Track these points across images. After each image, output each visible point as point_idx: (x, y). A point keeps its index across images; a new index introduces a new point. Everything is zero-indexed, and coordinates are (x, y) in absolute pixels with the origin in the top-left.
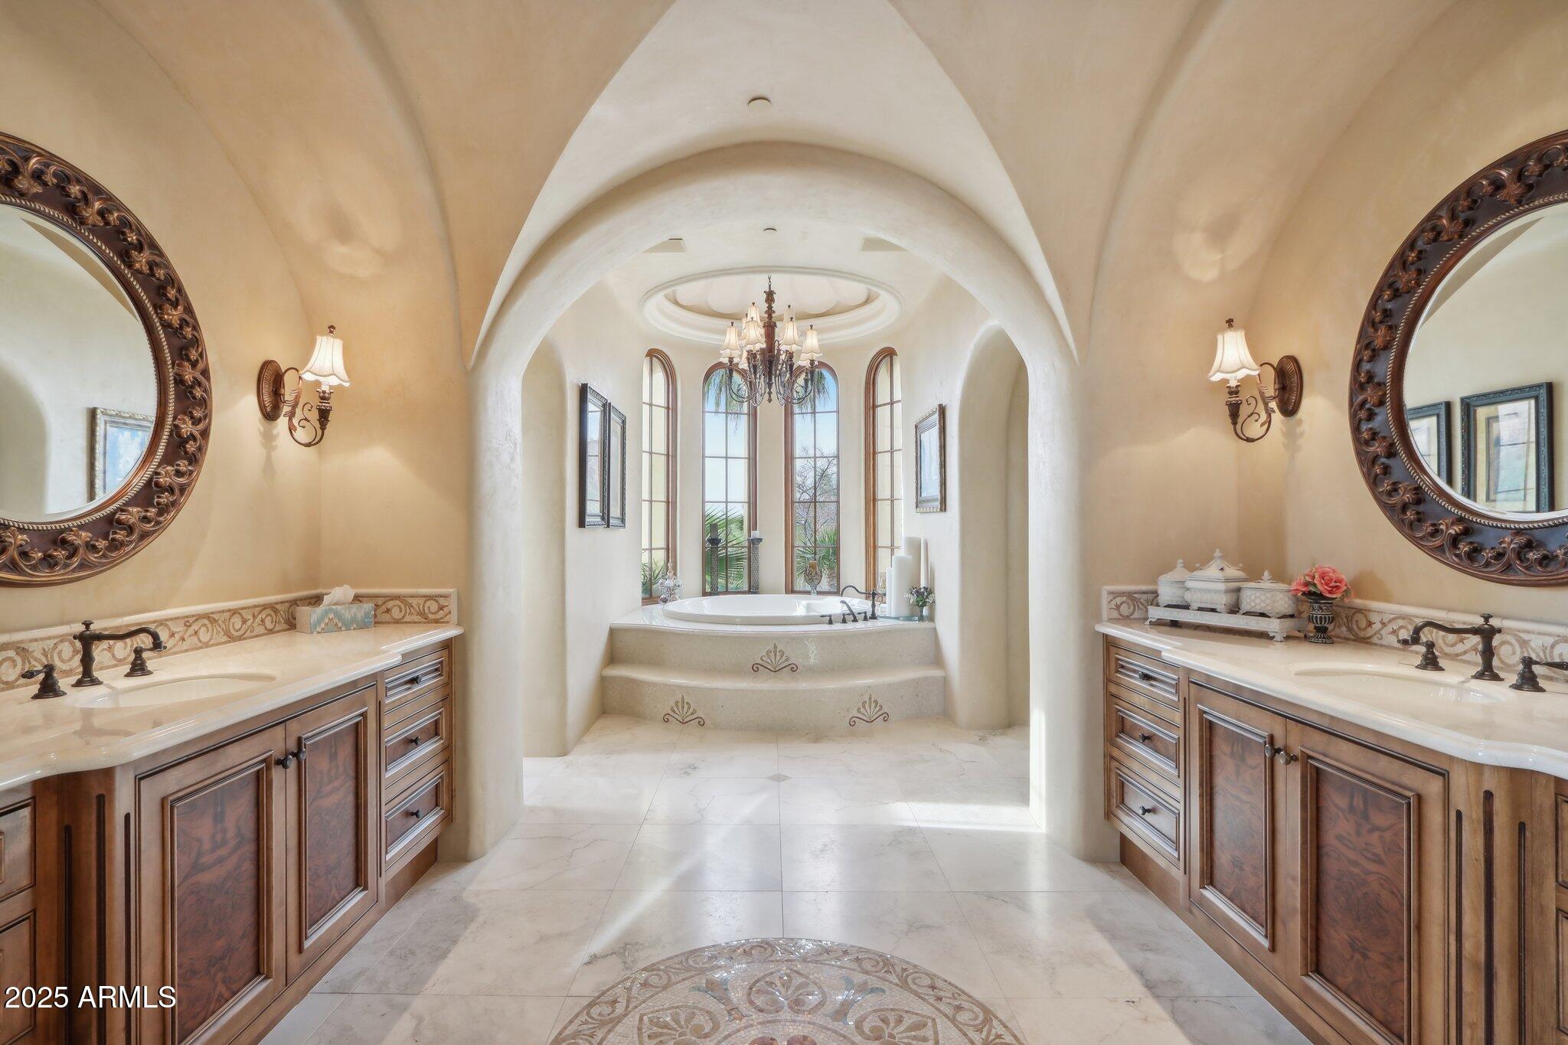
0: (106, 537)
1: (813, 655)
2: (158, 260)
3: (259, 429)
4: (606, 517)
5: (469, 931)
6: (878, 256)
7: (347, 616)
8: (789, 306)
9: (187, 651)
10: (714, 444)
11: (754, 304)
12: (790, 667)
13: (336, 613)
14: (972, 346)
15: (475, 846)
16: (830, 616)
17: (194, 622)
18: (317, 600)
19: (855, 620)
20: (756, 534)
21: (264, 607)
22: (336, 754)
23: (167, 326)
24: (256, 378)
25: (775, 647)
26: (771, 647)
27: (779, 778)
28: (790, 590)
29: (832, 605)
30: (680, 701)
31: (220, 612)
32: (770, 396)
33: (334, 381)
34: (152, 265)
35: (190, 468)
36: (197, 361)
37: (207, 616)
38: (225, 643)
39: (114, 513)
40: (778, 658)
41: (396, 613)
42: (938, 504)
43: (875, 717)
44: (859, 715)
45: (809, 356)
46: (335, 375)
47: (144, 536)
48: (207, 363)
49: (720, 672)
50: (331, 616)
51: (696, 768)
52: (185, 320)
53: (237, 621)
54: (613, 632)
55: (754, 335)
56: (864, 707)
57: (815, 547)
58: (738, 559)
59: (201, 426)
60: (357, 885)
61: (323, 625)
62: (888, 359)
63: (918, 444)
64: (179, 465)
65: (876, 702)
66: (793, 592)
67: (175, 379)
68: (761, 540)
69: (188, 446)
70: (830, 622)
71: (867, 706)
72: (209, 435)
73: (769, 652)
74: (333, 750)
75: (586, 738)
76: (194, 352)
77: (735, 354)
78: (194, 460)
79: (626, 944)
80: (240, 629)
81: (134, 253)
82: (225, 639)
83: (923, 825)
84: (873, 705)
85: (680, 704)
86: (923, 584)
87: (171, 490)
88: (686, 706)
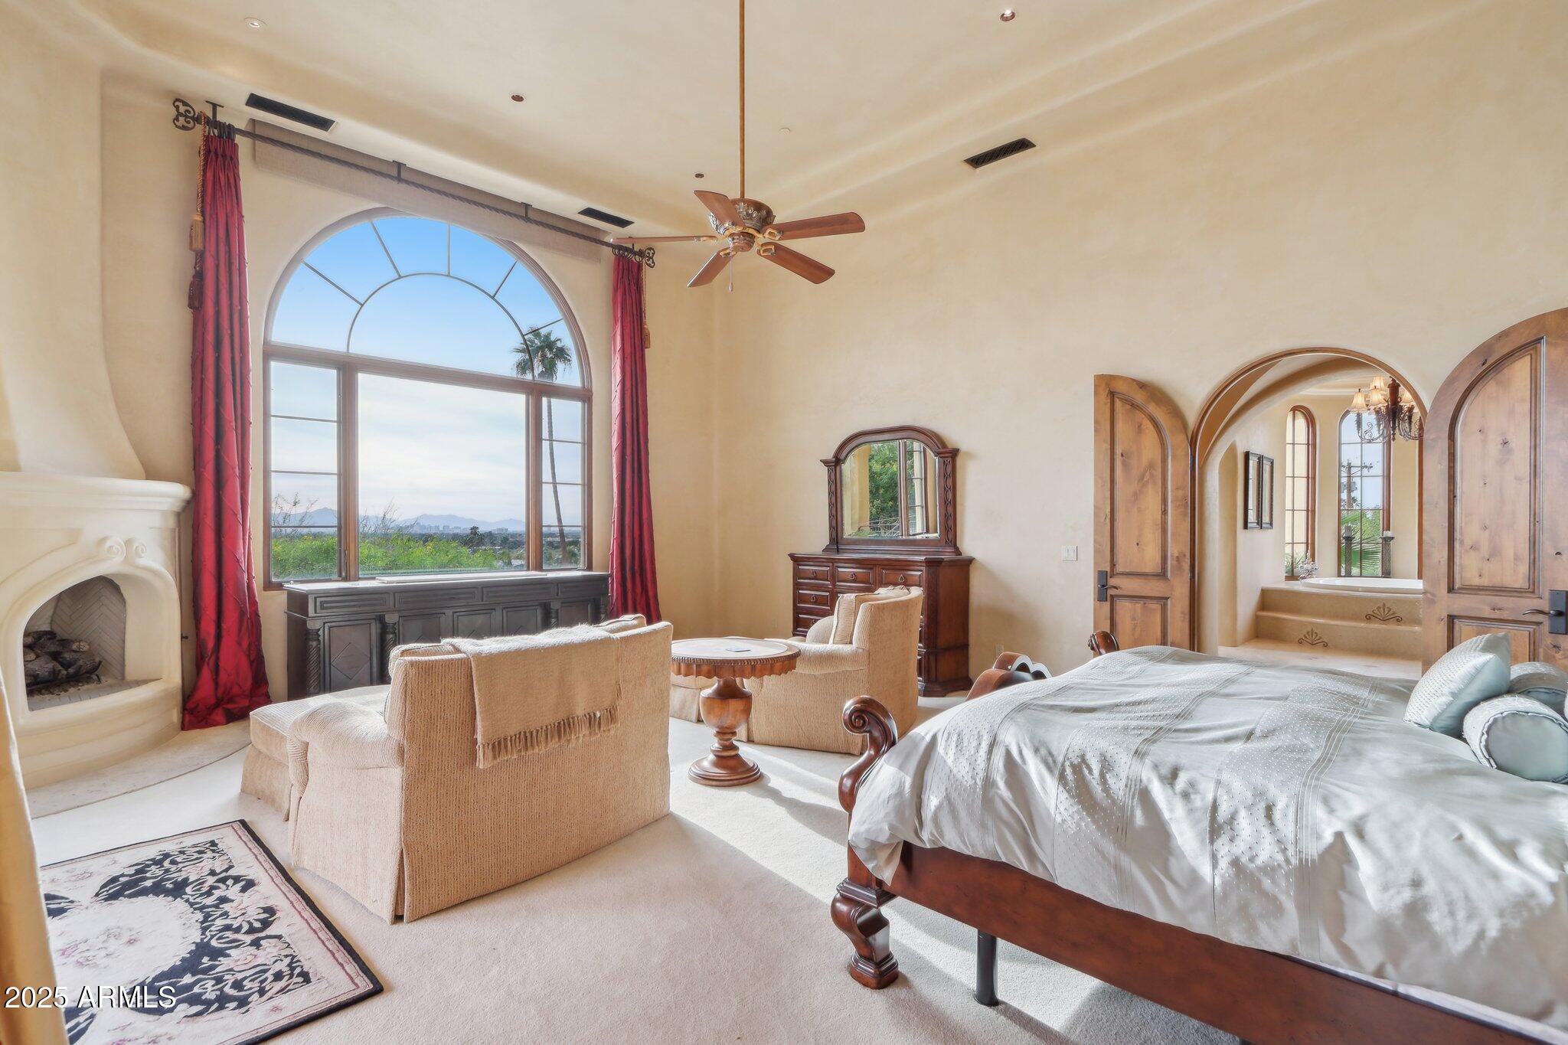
4: (1260, 522)
12: (1396, 618)
20: (1389, 534)
25: (1384, 605)
26: (1381, 605)
30: (1310, 631)
32: (1394, 437)
40: (1386, 612)
54: (1262, 590)
58: (1373, 553)
68: (1394, 538)
73: (1379, 608)
88: (1314, 635)
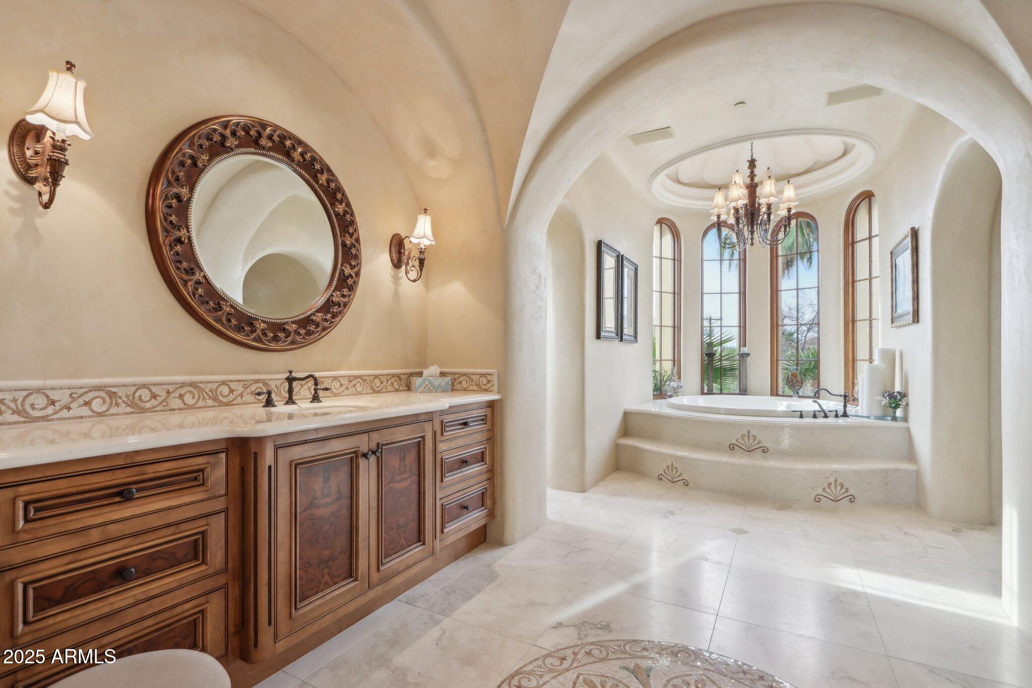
0: (305, 328)
1: (786, 442)
2: (331, 178)
3: (390, 273)
4: (620, 333)
5: (489, 587)
6: (844, 107)
7: (436, 384)
8: (768, 168)
9: (349, 395)
10: (711, 283)
11: (737, 171)
12: (762, 449)
13: (430, 382)
14: (944, 167)
15: (508, 536)
16: (801, 412)
17: (353, 380)
18: (420, 374)
19: (826, 416)
20: (745, 350)
21: (393, 376)
22: (404, 457)
23: (337, 214)
24: (389, 244)
25: (749, 432)
26: (745, 432)
27: (740, 531)
28: (774, 392)
29: (808, 405)
30: (670, 466)
31: (367, 376)
32: (752, 241)
33: (428, 243)
34: (328, 181)
35: (349, 293)
36: (353, 233)
37: (360, 377)
38: (370, 393)
39: (310, 316)
40: (751, 441)
41: (464, 385)
42: (910, 317)
43: (842, 496)
44: (825, 494)
45: (786, 205)
46: (425, 237)
47: (324, 329)
48: (359, 235)
49: (703, 447)
50: (427, 383)
51: (673, 514)
52: (346, 211)
53: (377, 382)
54: (626, 415)
55: (738, 194)
56: (829, 487)
57: (797, 360)
58: (731, 370)
59: (355, 270)
60: (419, 541)
61: (422, 388)
62: (867, 201)
63: (894, 267)
64: (343, 291)
65: (842, 486)
66: (777, 395)
67: (342, 244)
68: (748, 354)
69: (348, 281)
70: (801, 416)
71: (833, 487)
72: (360, 274)
73: (743, 436)
74: (402, 455)
75: (600, 484)
76: (351, 229)
77: (723, 211)
78: (351, 288)
79: (584, 622)
80: (379, 387)
81: (319, 175)
82: (370, 391)
83: (869, 591)
84: (839, 487)
85: (670, 468)
86: (898, 388)
87: (339, 305)
88: (675, 470)
